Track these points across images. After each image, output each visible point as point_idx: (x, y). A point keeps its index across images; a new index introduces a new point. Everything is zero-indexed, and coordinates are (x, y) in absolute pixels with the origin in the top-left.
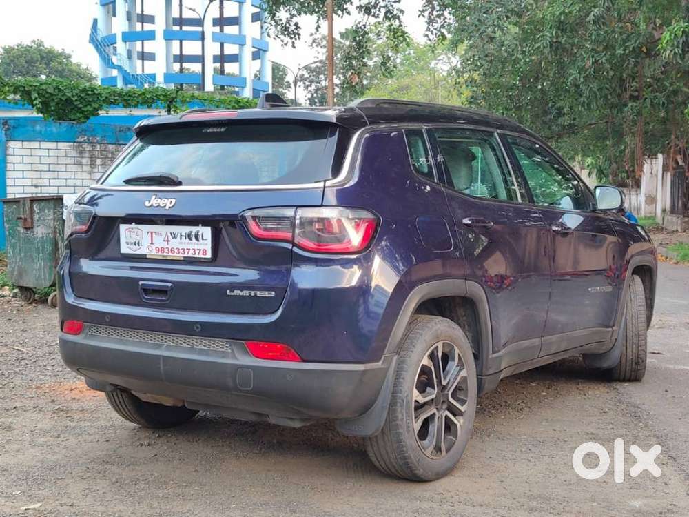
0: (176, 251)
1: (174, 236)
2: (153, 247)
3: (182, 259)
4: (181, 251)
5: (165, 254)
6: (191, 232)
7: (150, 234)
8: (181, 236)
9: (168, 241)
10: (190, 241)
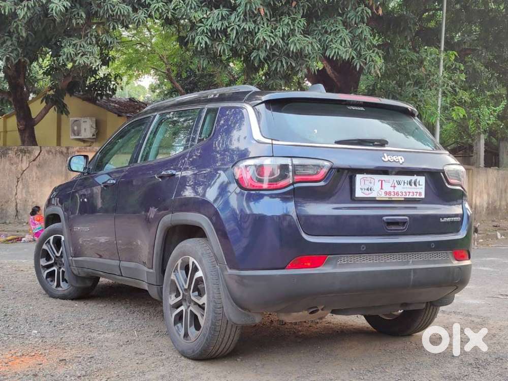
0: (400, 194)
1: (399, 183)
2: (383, 191)
3: (403, 199)
4: (404, 194)
5: (392, 196)
6: (411, 180)
7: (380, 181)
8: (404, 183)
9: (394, 187)
10: (410, 187)
